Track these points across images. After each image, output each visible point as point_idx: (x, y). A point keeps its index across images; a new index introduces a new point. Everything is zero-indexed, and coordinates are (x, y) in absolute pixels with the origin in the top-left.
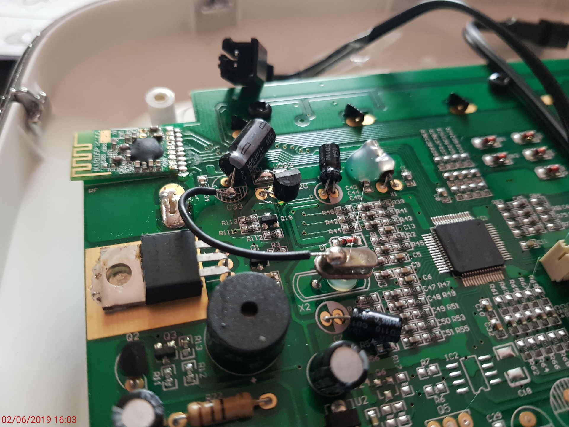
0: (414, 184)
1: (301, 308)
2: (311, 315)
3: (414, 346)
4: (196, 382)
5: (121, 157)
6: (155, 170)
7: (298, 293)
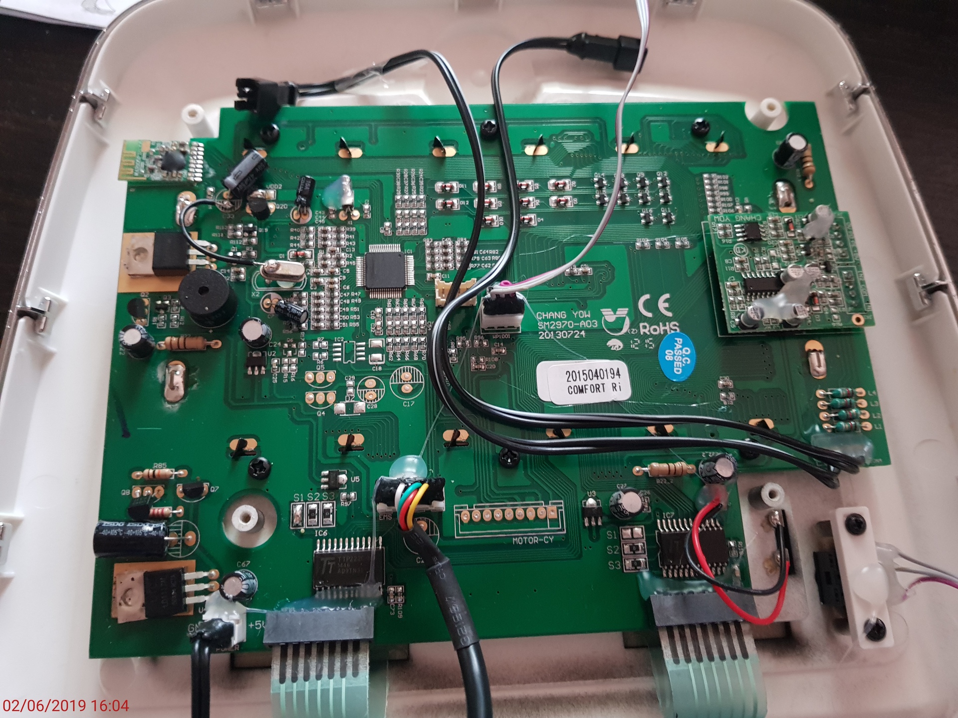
0: (369, 216)
1: (253, 294)
2: (259, 299)
3: (318, 330)
4: (177, 326)
5: (154, 166)
6: (177, 180)
7: (254, 284)
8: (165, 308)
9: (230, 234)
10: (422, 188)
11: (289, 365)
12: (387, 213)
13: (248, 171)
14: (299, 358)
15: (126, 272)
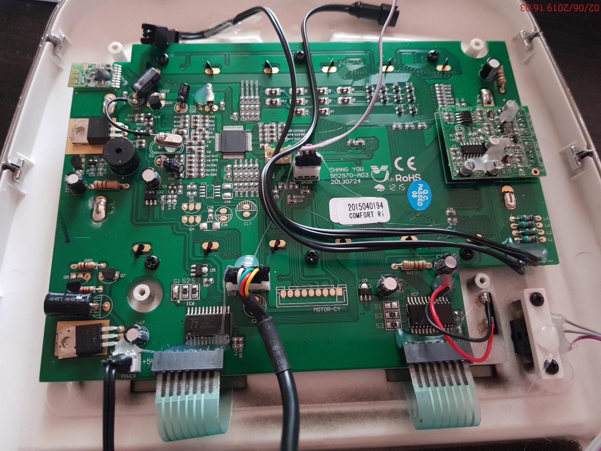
0: (224, 109)
1: (150, 156)
2: (154, 159)
3: (190, 178)
4: (101, 175)
5: (90, 78)
6: (104, 86)
7: (151, 150)
8: (95, 164)
9: (136, 119)
10: (257, 92)
11: (172, 199)
12: (235, 107)
13: (148, 80)
14: (178, 195)
15: (71, 142)
